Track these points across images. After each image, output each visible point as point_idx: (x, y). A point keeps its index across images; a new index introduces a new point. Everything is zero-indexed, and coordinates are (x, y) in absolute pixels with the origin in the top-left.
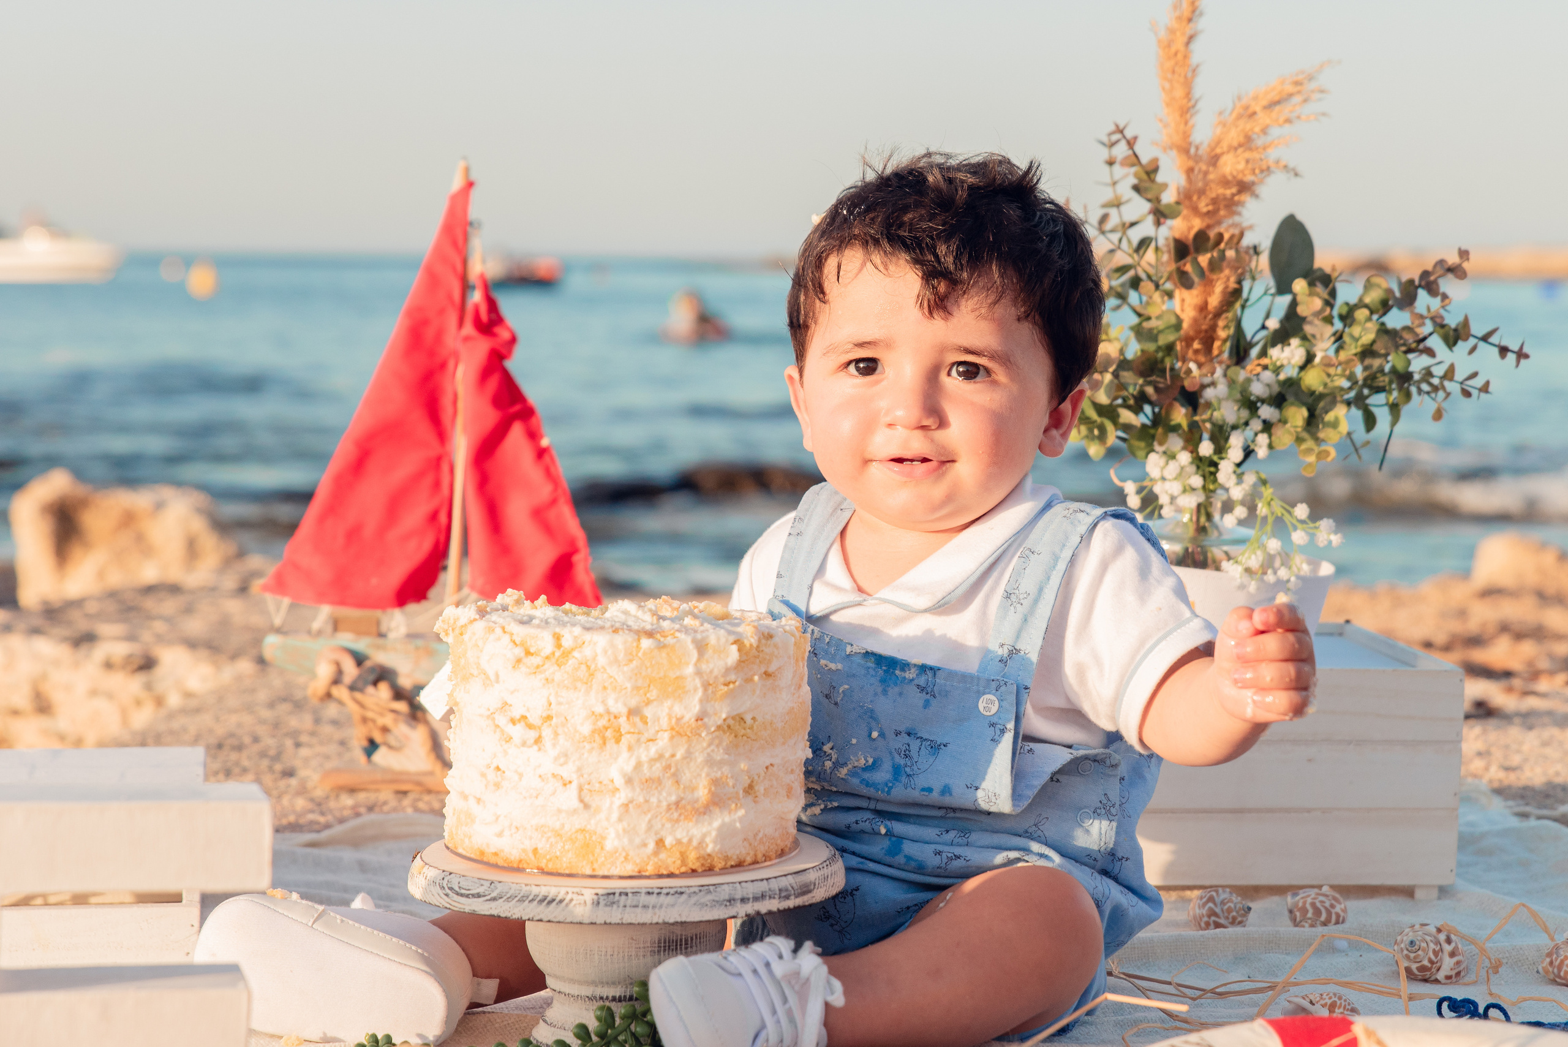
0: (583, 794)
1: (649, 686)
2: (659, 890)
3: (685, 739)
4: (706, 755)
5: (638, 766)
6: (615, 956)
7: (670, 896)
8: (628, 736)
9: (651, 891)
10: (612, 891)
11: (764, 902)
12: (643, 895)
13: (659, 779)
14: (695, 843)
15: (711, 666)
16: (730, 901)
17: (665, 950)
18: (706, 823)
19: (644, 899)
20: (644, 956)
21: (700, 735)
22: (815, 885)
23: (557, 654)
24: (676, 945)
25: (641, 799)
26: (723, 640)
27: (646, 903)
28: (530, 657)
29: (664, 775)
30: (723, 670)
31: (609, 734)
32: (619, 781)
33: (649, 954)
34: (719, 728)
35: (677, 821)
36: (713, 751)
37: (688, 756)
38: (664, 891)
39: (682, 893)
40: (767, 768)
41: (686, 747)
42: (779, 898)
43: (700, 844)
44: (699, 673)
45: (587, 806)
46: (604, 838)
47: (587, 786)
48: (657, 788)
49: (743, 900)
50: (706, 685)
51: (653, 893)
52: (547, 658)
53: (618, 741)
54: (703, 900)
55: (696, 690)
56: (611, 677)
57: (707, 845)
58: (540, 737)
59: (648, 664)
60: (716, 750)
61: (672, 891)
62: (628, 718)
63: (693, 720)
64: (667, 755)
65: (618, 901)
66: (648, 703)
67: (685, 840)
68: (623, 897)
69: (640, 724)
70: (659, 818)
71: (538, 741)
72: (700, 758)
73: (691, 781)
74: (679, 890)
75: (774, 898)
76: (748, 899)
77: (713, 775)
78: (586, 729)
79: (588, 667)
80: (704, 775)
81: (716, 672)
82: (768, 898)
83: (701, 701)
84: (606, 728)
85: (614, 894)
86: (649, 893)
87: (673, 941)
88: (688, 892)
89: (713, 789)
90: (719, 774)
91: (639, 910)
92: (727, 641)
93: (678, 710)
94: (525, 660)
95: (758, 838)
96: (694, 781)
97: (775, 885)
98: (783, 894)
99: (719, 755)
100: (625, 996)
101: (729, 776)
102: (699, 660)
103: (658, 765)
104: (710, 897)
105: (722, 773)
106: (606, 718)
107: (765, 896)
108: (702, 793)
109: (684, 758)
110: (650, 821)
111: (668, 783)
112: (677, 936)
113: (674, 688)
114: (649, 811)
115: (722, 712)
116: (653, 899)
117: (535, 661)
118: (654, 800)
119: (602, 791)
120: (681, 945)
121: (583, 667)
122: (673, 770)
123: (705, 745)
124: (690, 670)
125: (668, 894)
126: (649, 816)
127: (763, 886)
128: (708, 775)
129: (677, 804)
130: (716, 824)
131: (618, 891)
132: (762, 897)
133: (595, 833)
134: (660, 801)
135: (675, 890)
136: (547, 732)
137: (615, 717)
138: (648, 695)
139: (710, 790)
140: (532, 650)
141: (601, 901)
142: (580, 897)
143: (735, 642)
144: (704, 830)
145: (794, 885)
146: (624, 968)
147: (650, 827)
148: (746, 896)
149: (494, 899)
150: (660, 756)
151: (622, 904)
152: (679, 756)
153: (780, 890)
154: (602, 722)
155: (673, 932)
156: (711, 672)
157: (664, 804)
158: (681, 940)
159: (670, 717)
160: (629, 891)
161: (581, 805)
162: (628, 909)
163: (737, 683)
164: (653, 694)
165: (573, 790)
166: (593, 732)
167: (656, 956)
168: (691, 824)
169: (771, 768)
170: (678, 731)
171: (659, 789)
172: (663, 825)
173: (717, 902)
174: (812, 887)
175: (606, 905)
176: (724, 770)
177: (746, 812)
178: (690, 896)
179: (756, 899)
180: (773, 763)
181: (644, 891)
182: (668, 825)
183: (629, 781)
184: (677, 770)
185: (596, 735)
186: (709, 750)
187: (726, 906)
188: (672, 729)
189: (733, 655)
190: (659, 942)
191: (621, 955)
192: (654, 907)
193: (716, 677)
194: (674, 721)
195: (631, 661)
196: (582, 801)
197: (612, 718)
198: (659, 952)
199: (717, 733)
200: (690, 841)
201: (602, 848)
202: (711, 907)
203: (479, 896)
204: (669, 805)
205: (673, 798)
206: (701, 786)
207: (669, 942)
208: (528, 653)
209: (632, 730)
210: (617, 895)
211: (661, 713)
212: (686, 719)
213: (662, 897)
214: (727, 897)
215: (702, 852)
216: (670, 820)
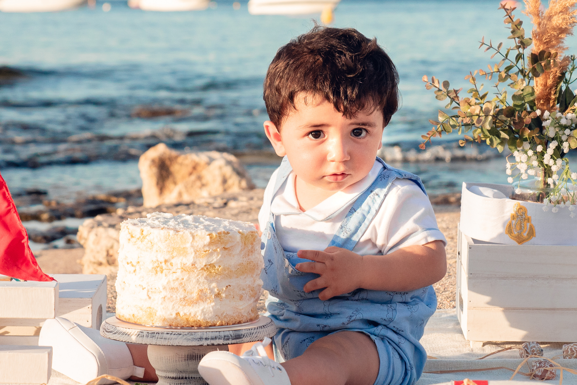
0: (149, 293)
1: (173, 251)
2: (172, 333)
3: (187, 272)
4: (196, 279)
5: (169, 282)
6: (170, 360)
7: (175, 335)
8: (165, 270)
9: (168, 332)
10: (154, 332)
11: (216, 340)
12: (165, 334)
13: (177, 288)
14: (192, 315)
15: (198, 244)
16: (200, 339)
17: (190, 359)
18: (197, 307)
19: (165, 336)
20: (181, 361)
21: (194, 271)
22: (244, 336)
23: (141, 237)
24: (195, 358)
25: (169, 296)
26: (203, 234)
27: (166, 337)
28: (133, 238)
29: (179, 287)
30: (203, 246)
31: (158, 269)
32: (161, 289)
33: (183, 360)
34: (202, 269)
35: (185, 306)
36: (199, 278)
37: (189, 279)
38: (174, 333)
39: (180, 334)
40: (227, 287)
41: (188, 275)
42: (224, 339)
43: (195, 315)
44: (192, 246)
45: (150, 298)
46: (157, 311)
47: (150, 290)
48: (176, 292)
49: (206, 339)
50: (196, 252)
51: (169, 334)
52: (138, 239)
53: (162, 272)
54: (188, 338)
55: (192, 253)
56: (159, 247)
57: (198, 316)
58: (136, 270)
59: (173, 242)
60: (201, 278)
61: (177, 333)
62: (165, 264)
63: (191, 265)
64: (180, 279)
65: (155, 336)
66: (173, 258)
67: (188, 314)
68: (157, 334)
69: (170, 266)
70: (177, 304)
71: (135, 271)
72: (194, 281)
73: (191, 290)
74: (180, 333)
75: (221, 339)
76: (209, 339)
77: (200, 288)
78: (150, 266)
79: (151, 243)
80: (196, 288)
81: (200, 246)
82: (218, 339)
83: (194, 258)
84: (157, 267)
85: (154, 333)
86: (167, 333)
87: (194, 356)
88: (183, 334)
89: (200, 293)
90: (203, 288)
91: (163, 340)
92: (205, 234)
93: (185, 261)
94: (131, 239)
95: (223, 315)
96: (192, 290)
97: (222, 334)
98: (226, 338)
99: (202, 280)
100: (177, 377)
101: (208, 289)
102: (193, 241)
103: (177, 282)
104: (192, 337)
105: (205, 287)
106: (157, 263)
107: (217, 338)
108: (195, 295)
109: (187, 280)
110: (173, 305)
111: (181, 290)
112: (196, 354)
113: (183, 252)
114: (173, 301)
115: (202, 262)
116: (168, 336)
117: (133, 240)
118: (174, 296)
119: (156, 292)
120: (197, 358)
121: (150, 243)
122: (183, 285)
123: (196, 275)
124: (188, 245)
125: (175, 334)
126: (173, 303)
127: (217, 334)
128: (198, 288)
129: (184, 298)
130: (201, 308)
131: (156, 332)
132: (216, 338)
133: (154, 309)
134: (176, 297)
135: (178, 333)
136: (137, 268)
137: (161, 263)
138: (173, 254)
139: (198, 294)
140: (134, 236)
141: (149, 335)
142: (142, 334)
143: (209, 235)
144: (196, 310)
145: (232, 335)
146: (174, 365)
147: (173, 308)
148: (208, 337)
149: (115, 333)
150: (178, 279)
151: (156, 337)
152: (185, 280)
153: (225, 336)
154: (156, 265)
155: (194, 353)
156: (198, 246)
157: (179, 298)
158: (197, 356)
159: (181, 263)
160: (160, 332)
161: (148, 297)
162: (158, 339)
163: (210, 251)
164: (175, 254)
165: (145, 291)
166: (153, 268)
167: (187, 361)
168: (190, 307)
169: (229, 287)
170: (184, 269)
171: (177, 292)
172: (179, 307)
173: (195, 339)
174: (242, 336)
175: (151, 337)
176: (205, 286)
177: (215, 304)
178: (183, 336)
179: (212, 339)
180: (230, 285)
181: (166, 332)
182: (181, 307)
183: (164, 288)
184: (185, 285)
185: (154, 270)
186: (198, 277)
187: (198, 340)
188: (182, 268)
189: (207, 239)
190: (188, 356)
191: (173, 360)
192: (168, 339)
193: (200, 248)
194: (183, 265)
195: (166, 241)
196: (148, 296)
197: (159, 263)
198: (188, 360)
199: (201, 271)
200: (190, 314)
201: (156, 315)
202: (192, 340)
203: (111, 332)
204: (181, 299)
205: (182, 296)
206: (195, 292)
207: (192, 356)
208: (132, 237)
209: (167, 268)
210: (155, 333)
211: (177, 262)
212: (188, 265)
213: (172, 335)
214: (199, 337)
215: (195, 319)
216: (181, 305)
